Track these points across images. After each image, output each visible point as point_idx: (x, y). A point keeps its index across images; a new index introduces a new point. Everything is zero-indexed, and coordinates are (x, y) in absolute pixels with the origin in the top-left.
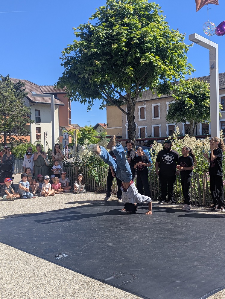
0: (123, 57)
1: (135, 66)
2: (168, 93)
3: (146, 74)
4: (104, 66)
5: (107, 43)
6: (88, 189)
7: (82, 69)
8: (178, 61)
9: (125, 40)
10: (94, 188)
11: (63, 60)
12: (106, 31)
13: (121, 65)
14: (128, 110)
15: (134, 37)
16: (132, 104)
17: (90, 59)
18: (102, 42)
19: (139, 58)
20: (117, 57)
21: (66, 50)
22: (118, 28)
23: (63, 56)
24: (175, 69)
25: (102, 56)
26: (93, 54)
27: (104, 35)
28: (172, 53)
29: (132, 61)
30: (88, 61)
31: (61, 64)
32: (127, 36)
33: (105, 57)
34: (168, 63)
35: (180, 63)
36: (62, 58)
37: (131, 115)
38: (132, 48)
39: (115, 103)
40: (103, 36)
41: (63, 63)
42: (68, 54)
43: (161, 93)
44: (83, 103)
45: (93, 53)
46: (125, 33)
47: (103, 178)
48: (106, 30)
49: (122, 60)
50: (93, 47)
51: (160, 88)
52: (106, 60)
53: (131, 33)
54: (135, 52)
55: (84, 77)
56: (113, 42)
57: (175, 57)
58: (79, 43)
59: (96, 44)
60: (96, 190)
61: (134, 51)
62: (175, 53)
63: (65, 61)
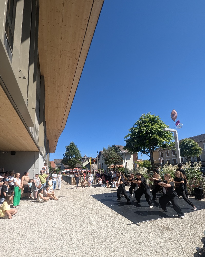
1: (149, 140)
4: (138, 141)
15: (148, 130)
18: (137, 133)
19: (151, 137)
25: (137, 138)
26: (134, 138)
27: (138, 130)
29: (148, 138)
41: (125, 141)
42: (126, 138)
49: (145, 138)
52: (139, 139)
54: (149, 135)
55: (132, 146)
56: (140, 132)
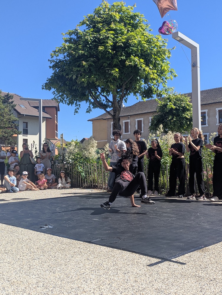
0: (109, 60)
1: (121, 68)
2: (151, 97)
3: (131, 78)
4: (91, 68)
5: (94, 46)
6: (74, 186)
7: (70, 71)
8: (161, 66)
9: (112, 44)
10: (79, 185)
11: (51, 63)
12: (93, 36)
13: (107, 67)
14: (114, 112)
15: (120, 40)
16: (118, 107)
17: (78, 61)
18: (89, 45)
19: (125, 61)
20: (103, 60)
21: (55, 52)
22: (105, 33)
23: (51, 58)
24: (158, 73)
25: (89, 57)
27: (92, 38)
28: (156, 59)
29: (118, 64)
30: (76, 63)
31: (49, 66)
32: (113, 40)
33: (92, 59)
34: (151, 68)
35: (163, 68)
36: (50, 61)
37: (116, 117)
38: (118, 52)
39: (101, 106)
40: (90, 39)
42: (57, 56)
43: (145, 97)
44: (71, 105)
45: (80, 55)
46: (111, 38)
47: (88, 174)
48: (94, 34)
49: (108, 62)
50: (80, 50)
51: (144, 92)
52: (93, 62)
53: (117, 37)
55: (72, 78)
56: (100, 44)
57: (158, 62)
58: (67, 45)
59: (83, 47)
60: (82, 186)
61: (120, 54)
62: (158, 59)
63: (53, 64)
